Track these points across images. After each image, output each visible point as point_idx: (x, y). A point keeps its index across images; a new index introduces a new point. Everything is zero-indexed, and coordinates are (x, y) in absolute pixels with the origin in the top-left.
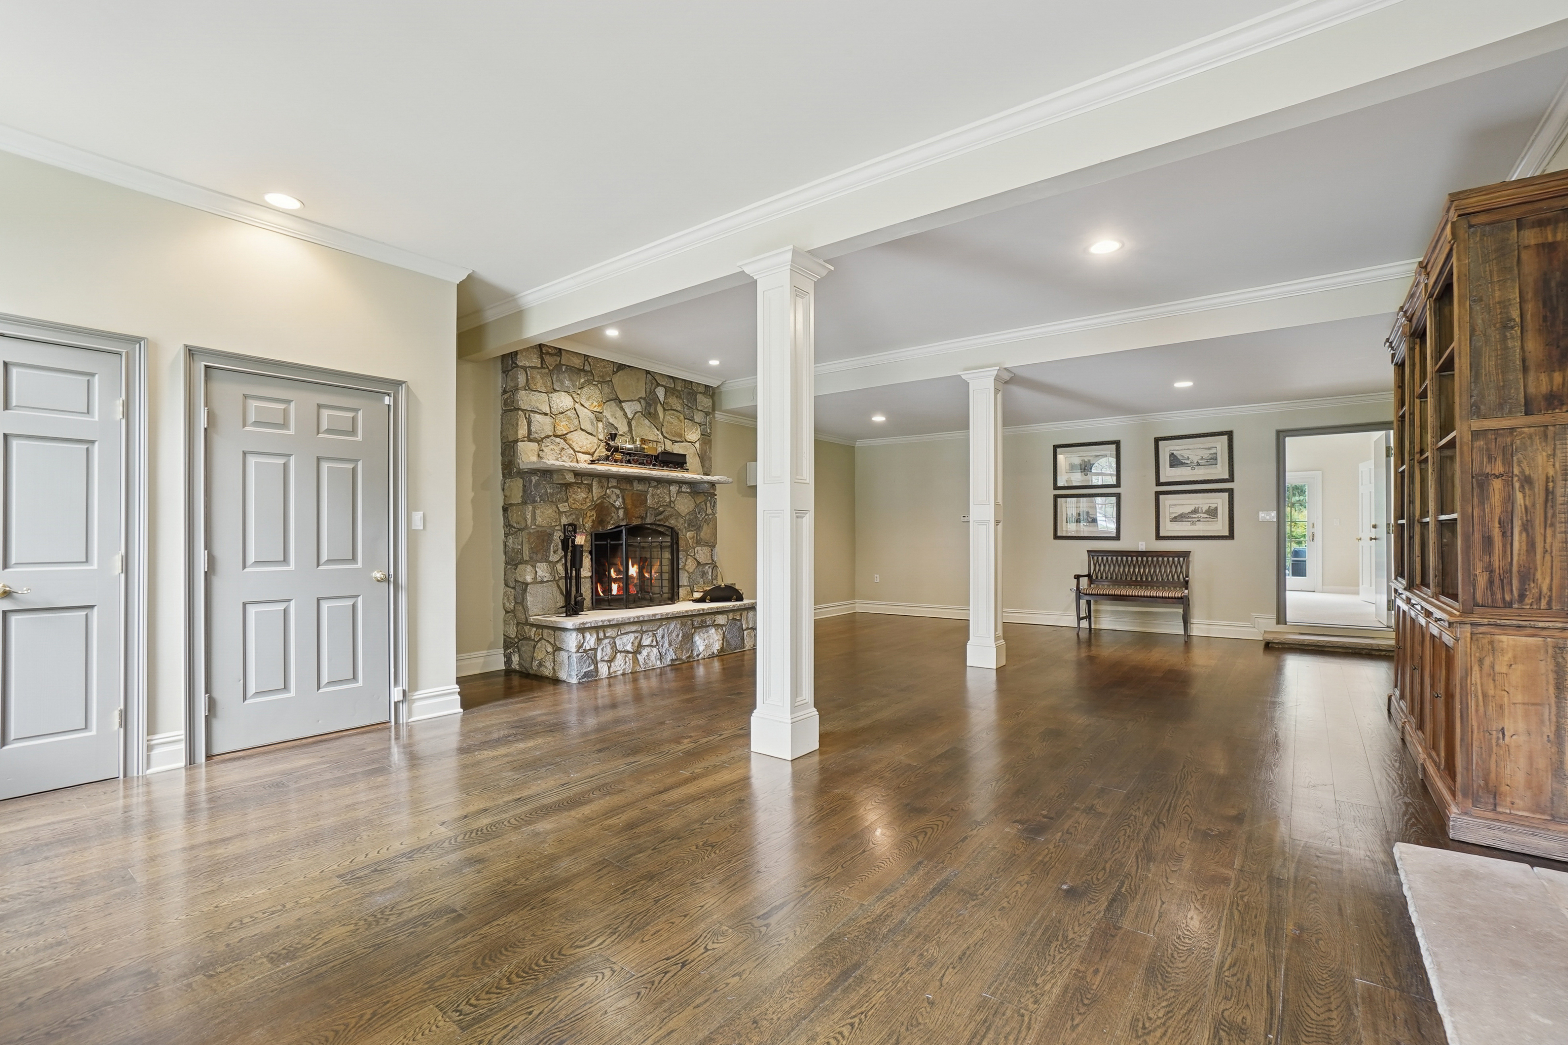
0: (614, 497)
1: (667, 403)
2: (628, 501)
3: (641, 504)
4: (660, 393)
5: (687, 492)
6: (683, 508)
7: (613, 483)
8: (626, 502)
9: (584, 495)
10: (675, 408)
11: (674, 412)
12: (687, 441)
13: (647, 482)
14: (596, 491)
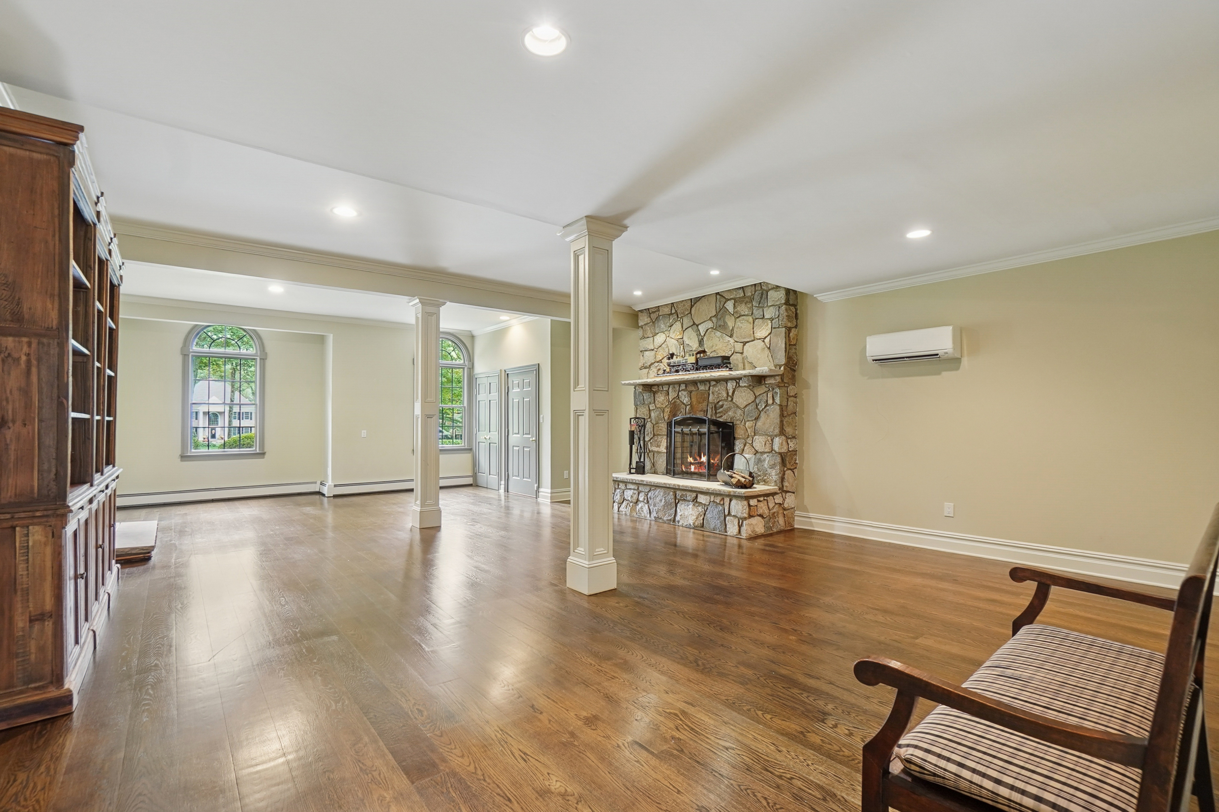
0: (683, 397)
1: (737, 312)
2: (694, 399)
3: (703, 400)
4: (730, 306)
5: (745, 386)
6: (741, 400)
7: (683, 387)
8: (692, 400)
9: (663, 398)
10: (743, 313)
11: (744, 317)
12: (757, 339)
13: (708, 383)
14: (672, 395)
